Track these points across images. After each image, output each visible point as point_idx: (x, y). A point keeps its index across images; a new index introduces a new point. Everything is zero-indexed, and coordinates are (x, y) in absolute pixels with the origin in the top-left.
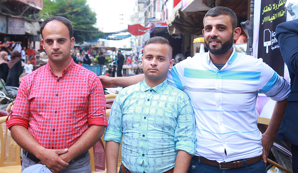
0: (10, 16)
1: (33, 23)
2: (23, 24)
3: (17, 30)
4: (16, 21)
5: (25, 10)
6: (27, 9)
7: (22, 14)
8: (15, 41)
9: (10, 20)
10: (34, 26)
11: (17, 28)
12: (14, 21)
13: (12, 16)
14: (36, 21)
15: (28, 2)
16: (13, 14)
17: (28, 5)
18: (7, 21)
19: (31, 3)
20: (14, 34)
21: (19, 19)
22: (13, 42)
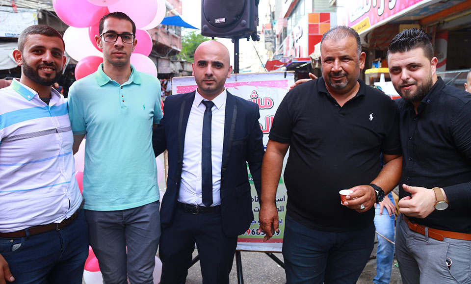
0: (160, 58)
1: (175, 63)
2: (169, 64)
3: (165, 69)
4: (163, 61)
5: (169, 52)
6: (170, 51)
7: (167, 55)
8: (166, 79)
9: (160, 61)
10: (176, 66)
11: (165, 68)
12: (162, 62)
13: (161, 57)
14: (178, 61)
15: (171, 45)
16: (162, 56)
17: (171, 48)
18: (157, 62)
19: (173, 45)
20: (163, 73)
21: (167, 59)
22: (165, 80)
